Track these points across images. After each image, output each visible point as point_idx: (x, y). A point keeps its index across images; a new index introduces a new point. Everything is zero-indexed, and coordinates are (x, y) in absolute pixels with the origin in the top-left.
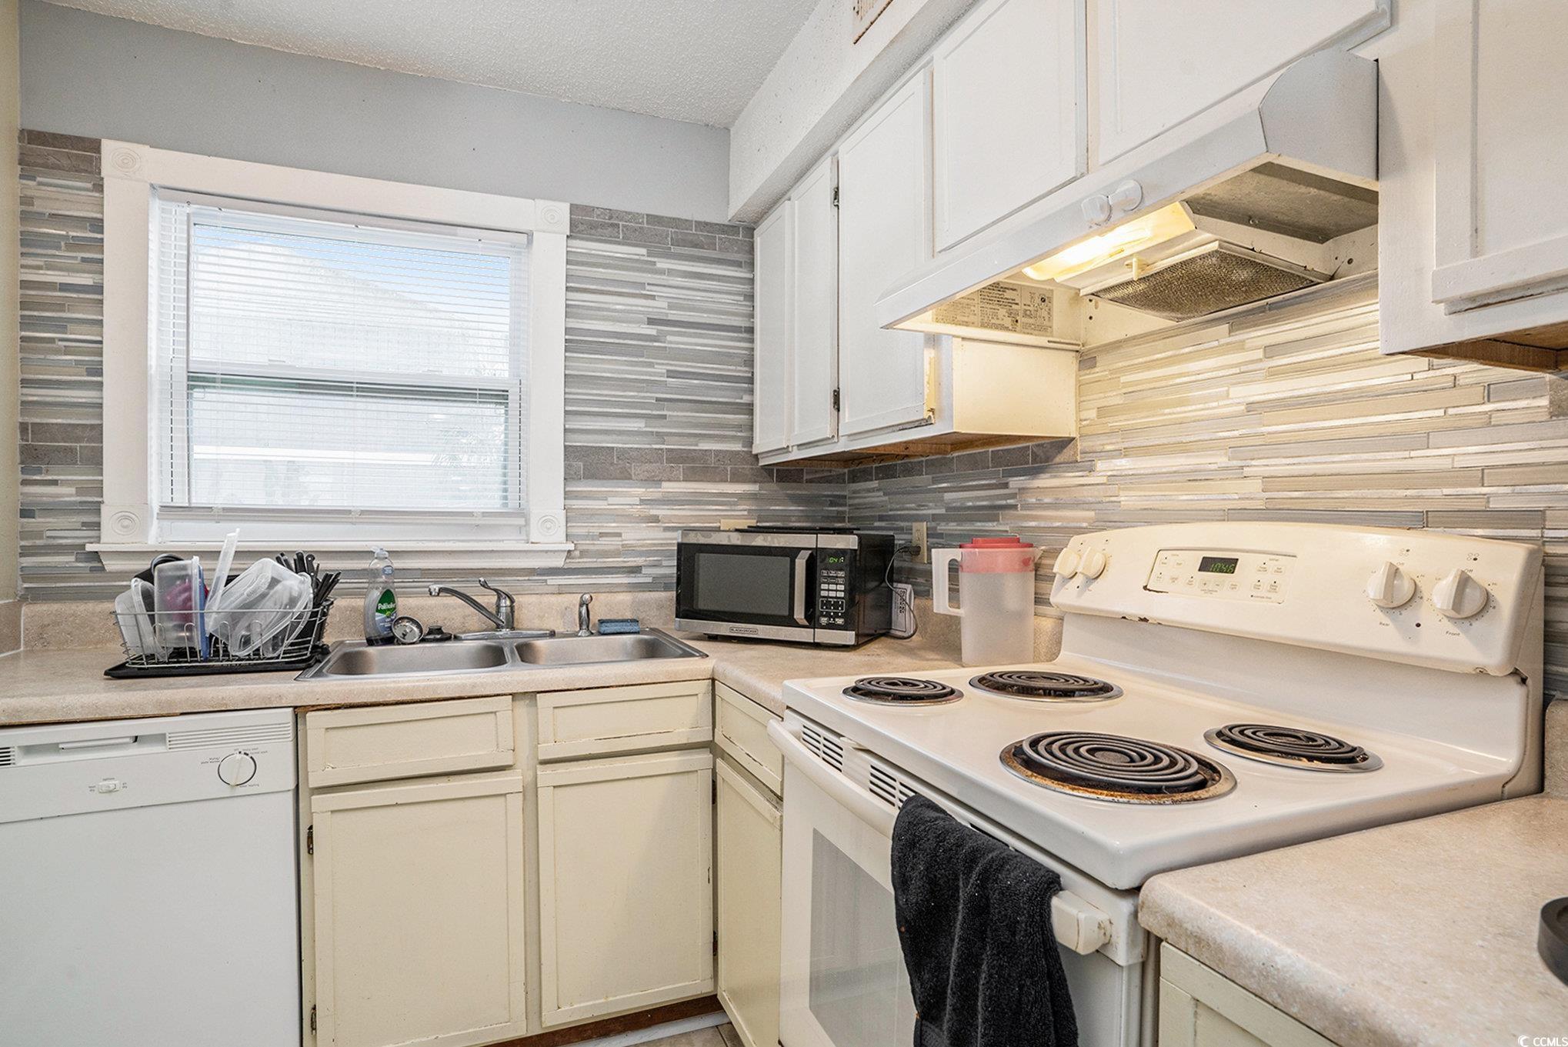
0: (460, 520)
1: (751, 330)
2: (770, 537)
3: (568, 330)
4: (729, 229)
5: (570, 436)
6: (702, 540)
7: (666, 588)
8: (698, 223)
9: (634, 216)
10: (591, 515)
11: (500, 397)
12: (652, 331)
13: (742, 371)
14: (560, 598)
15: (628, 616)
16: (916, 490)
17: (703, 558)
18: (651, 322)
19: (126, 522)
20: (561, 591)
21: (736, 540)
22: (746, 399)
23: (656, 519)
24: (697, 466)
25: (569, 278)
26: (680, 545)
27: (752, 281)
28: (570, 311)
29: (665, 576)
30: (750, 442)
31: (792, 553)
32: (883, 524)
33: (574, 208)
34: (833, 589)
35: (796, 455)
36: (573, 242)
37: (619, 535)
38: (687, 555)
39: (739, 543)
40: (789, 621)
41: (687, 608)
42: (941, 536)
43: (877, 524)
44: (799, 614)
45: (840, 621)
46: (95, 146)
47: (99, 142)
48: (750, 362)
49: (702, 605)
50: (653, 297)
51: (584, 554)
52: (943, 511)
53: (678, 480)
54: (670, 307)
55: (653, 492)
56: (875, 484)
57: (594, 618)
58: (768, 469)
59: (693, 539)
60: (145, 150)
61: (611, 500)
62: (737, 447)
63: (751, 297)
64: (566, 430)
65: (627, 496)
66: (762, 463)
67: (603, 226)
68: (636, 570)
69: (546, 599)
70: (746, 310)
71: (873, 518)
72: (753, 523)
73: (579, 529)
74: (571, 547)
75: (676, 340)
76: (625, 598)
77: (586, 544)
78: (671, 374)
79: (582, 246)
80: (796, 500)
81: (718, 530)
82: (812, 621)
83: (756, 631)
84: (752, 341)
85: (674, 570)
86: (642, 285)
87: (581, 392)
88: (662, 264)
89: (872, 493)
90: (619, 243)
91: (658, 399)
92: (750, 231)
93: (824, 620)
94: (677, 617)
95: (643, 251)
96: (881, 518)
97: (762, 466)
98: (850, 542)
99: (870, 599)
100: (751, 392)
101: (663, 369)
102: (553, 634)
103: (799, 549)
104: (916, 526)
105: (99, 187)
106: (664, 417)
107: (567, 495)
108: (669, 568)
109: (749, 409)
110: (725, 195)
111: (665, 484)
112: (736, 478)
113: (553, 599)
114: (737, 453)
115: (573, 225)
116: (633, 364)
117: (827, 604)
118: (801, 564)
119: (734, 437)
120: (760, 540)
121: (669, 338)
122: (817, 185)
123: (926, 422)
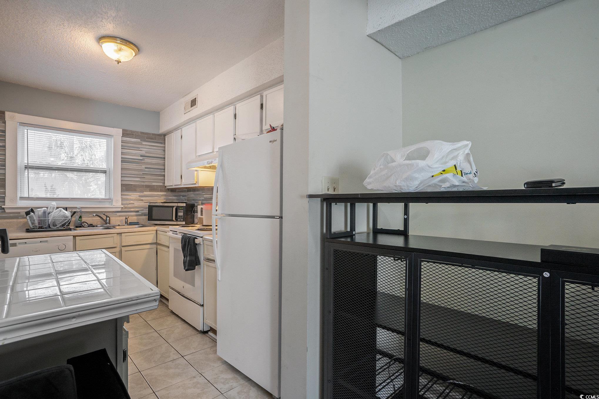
0: (95, 200)
1: (164, 158)
2: (168, 204)
3: (122, 158)
4: (160, 135)
5: (122, 181)
6: (154, 205)
7: (145, 215)
8: (152, 134)
9: (138, 132)
10: (127, 199)
11: (105, 172)
12: (141, 158)
13: (163, 167)
14: (120, 218)
15: (136, 222)
16: (199, 194)
17: (154, 208)
18: (141, 156)
19: (12, 201)
20: (120, 216)
21: (161, 204)
22: (163, 173)
23: (142, 200)
24: (152, 188)
25: (122, 146)
26: (149, 206)
27: (165, 147)
28: (122, 153)
29: (146, 213)
30: (164, 183)
31: (173, 207)
32: (194, 201)
33: (123, 130)
34: (181, 214)
35: (174, 187)
36: (123, 138)
37: (134, 204)
38: (151, 208)
39: (162, 205)
40: (172, 220)
41: (150, 218)
42: (203, 204)
43: (192, 201)
44: (174, 219)
45: (182, 220)
46: (3, 113)
48: (164, 165)
49: (154, 218)
50: (142, 151)
51: (125, 208)
52: (203, 199)
53: (148, 192)
54: (146, 153)
55: (141, 194)
56: (192, 193)
57: (128, 223)
58: (168, 189)
59: (152, 204)
60: (17, 114)
61: (132, 196)
62: (161, 184)
63: (164, 151)
64: (121, 180)
65: (134, 195)
66: (167, 188)
67: (130, 134)
68: (138, 211)
69: (117, 218)
70: (164, 154)
71: (191, 200)
72: (165, 201)
73: (125, 202)
74: (123, 206)
75: (147, 160)
76: (135, 218)
77: (126, 206)
78: (146, 168)
79: (125, 139)
80: (175, 196)
81: (157, 202)
82: (177, 220)
83: (165, 223)
84: (165, 160)
85: (148, 211)
86: (139, 148)
87: (125, 172)
88: (144, 143)
89: (191, 195)
90: (134, 138)
91: (143, 174)
92: (165, 135)
93: (179, 220)
94: (148, 220)
95: (140, 140)
96: (193, 200)
97: (167, 189)
98: (184, 205)
99: (189, 216)
100: (165, 172)
101: (144, 167)
102: (119, 225)
103: (174, 206)
104: (199, 202)
105: (5, 123)
106: (144, 177)
107: (122, 195)
108: (146, 211)
109: (164, 176)
110: (158, 127)
111: (144, 192)
112: (161, 191)
113: (118, 218)
114: (161, 185)
115: (123, 134)
116: (137, 165)
117: (180, 217)
118: (174, 209)
119: (161, 182)
120: (166, 205)
121: (145, 160)
122: (178, 133)
123: (195, 184)
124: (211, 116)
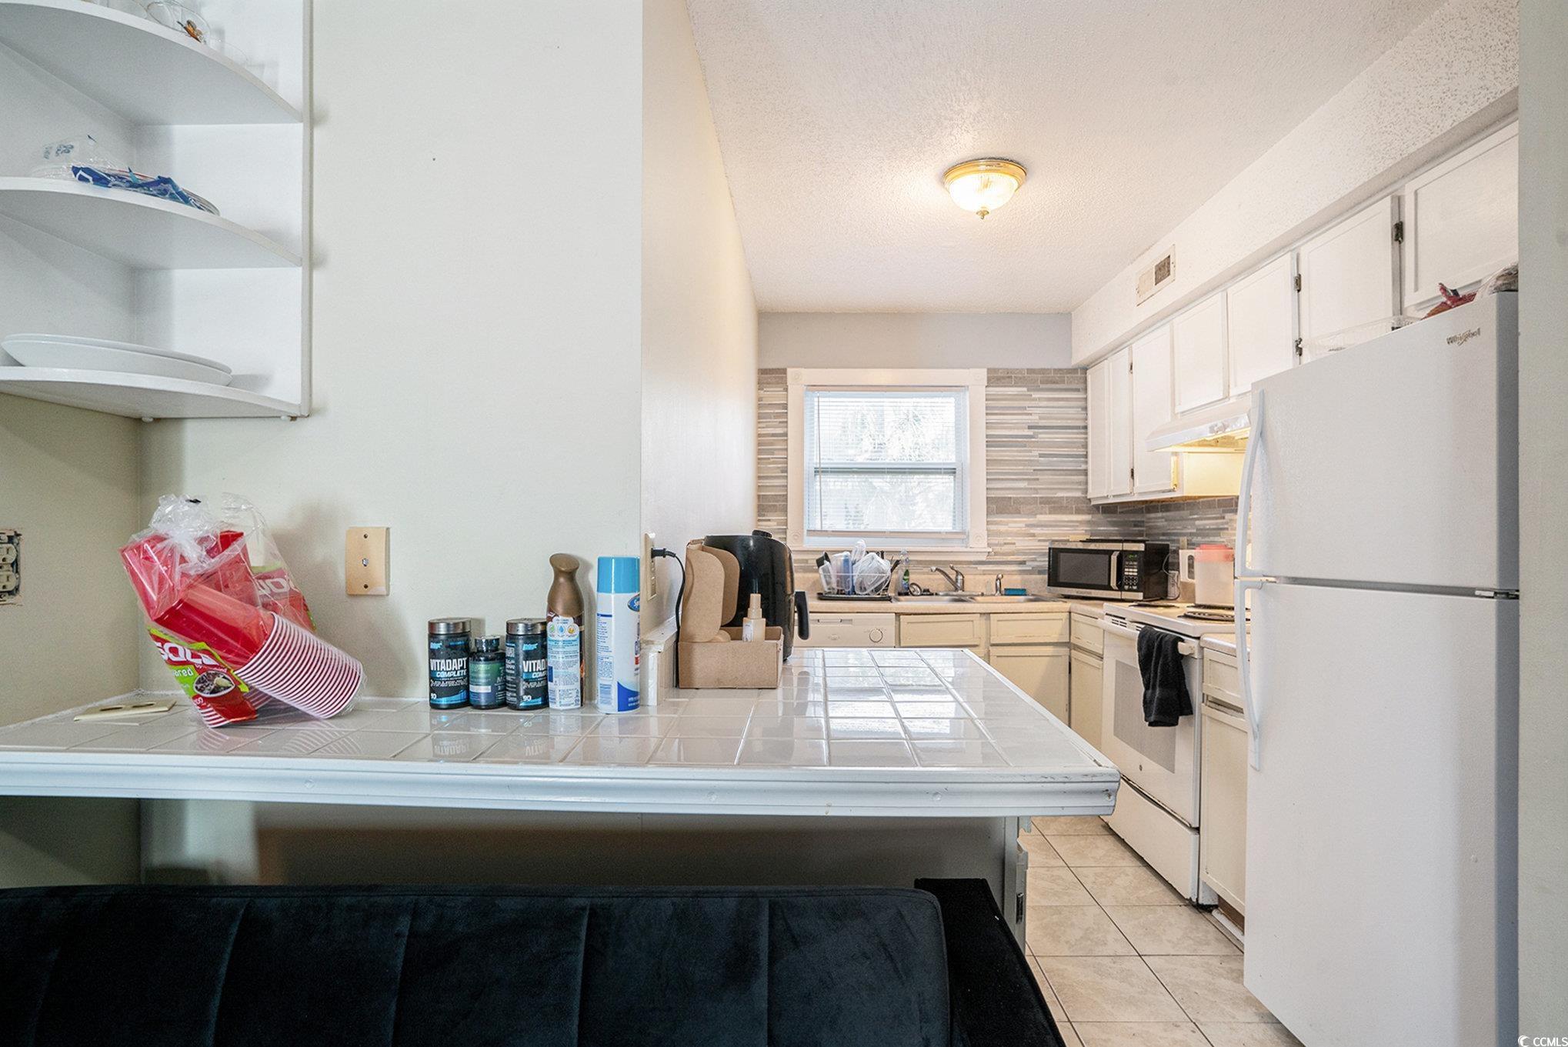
0: (935, 536)
1: (1086, 427)
2: (1098, 544)
3: (987, 436)
4: (1074, 370)
5: (989, 492)
6: (1062, 546)
7: (1040, 572)
8: (1055, 370)
9: (1020, 371)
10: (999, 534)
11: (953, 471)
12: (1030, 432)
13: (1081, 452)
14: (985, 577)
15: (1020, 587)
16: (1182, 519)
17: (1062, 555)
18: (1030, 428)
19: (796, 537)
20: (984, 573)
21: (1080, 546)
22: (1083, 467)
23: (1033, 535)
24: (1056, 506)
25: (987, 408)
26: (1050, 549)
27: (1086, 399)
28: (989, 425)
29: (1041, 567)
30: (1086, 491)
31: (1110, 553)
32: (1164, 538)
33: (989, 370)
34: (1131, 572)
35: (1111, 501)
36: (989, 389)
37: (1014, 544)
38: (1055, 554)
39: (1081, 547)
40: (1109, 588)
41: (1054, 581)
42: (1193, 544)
43: (1161, 538)
44: (1113, 583)
45: (1135, 588)
46: (784, 371)
47: (786, 369)
48: (1086, 446)
49: (1062, 579)
50: (1031, 414)
51: (996, 554)
52: (1195, 531)
53: (1046, 514)
54: (1040, 418)
55: (1031, 520)
56: (1160, 515)
57: (1003, 589)
58: (1097, 507)
59: (1056, 546)
60: (803, 370)
61: (1010, 525)
62: (1078, 494)
63: (1085, 409)
64: (987, 489)
65: (1015, 524)
66: (1093, 503)
67: (1003, 378)
68: (1023, 563)
69: (978, 577)
70: (1083, 416)
71: (1158, 534)
72: (1088, 537)
73: (995, 540)
74: (990, 550)
75: (1044, 436)
76: (1018, 577)
77: (997, 549)
78: (1041, 456)
79: (993, 390)
80: (1114, 524)
81: (1068, 541)
82: (1120, 588)
83: (1090, 593)
84: (1086, 433)
85: (1047, 563)
86: (1025, 408)
87: (995, 468)
88: (1036, 395)
89: (1159, 520)
90: (1012, 386)
91: (1034, 470)
92: (1085, 370)
93: (1126, 587)
94: (1049, 585)
95: (1025, 389)
96: (1164, 534)
97: (1093, 505)
98: (1141, 547)
99: (1153, 579)
100: (1086, 463)
101: (1037, 453)
102: (983, 595)
103: (1113, 551)
104: (1181, 538)
105: (786, 390)
106: (1038, 479)
107: (988, 523)
108: (1044, 562)
109: (1085, 472)
110: (1069, 350)
111: (1038, 516)
112: (1078, 512)
113: (981, 577)
114: (1079, 498)
115: (989, 380)
116: (1020, 452)
117: (1129, 579)
118: (1114, 558)
119: (1077, 489)
120: (1092, 546)
121: (1040, 436)
122: (1123, 357)
123: (1173, 490)
124: (1217, 298)
